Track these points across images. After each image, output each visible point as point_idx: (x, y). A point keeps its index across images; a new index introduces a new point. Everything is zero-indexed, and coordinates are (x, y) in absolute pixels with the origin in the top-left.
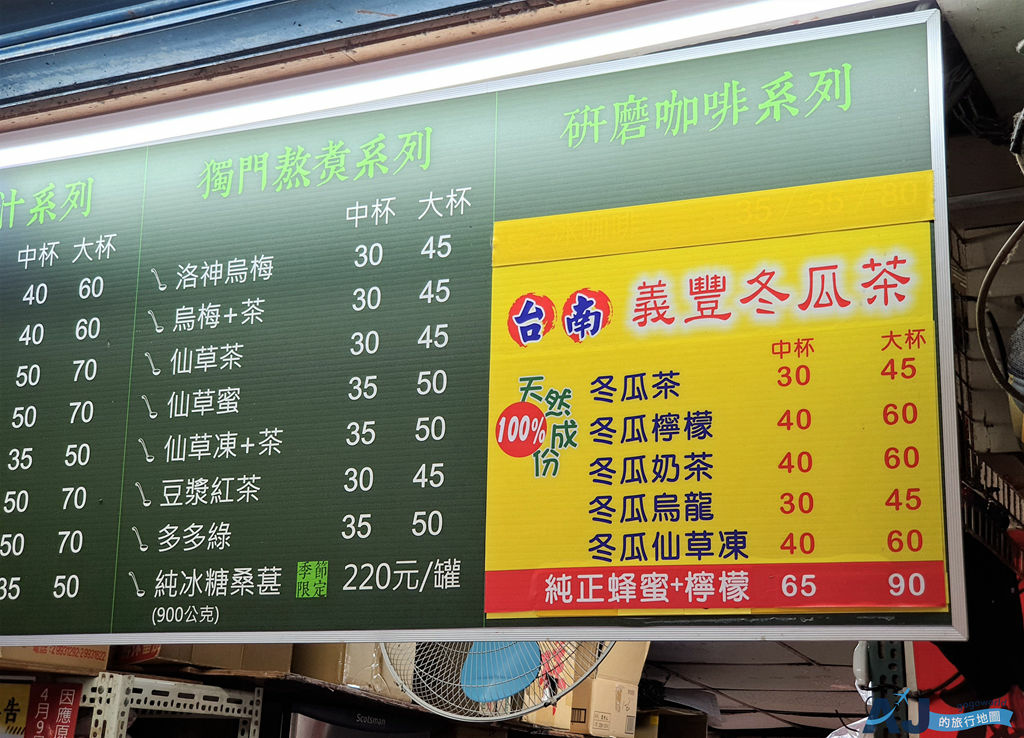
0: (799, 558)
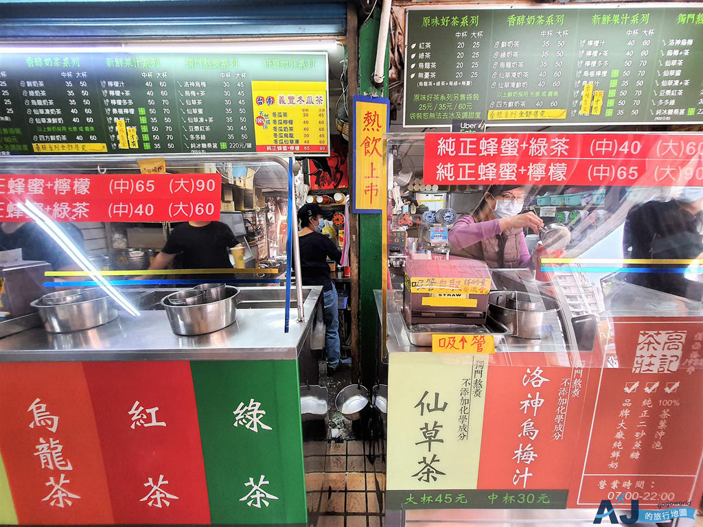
0: (307, 144)
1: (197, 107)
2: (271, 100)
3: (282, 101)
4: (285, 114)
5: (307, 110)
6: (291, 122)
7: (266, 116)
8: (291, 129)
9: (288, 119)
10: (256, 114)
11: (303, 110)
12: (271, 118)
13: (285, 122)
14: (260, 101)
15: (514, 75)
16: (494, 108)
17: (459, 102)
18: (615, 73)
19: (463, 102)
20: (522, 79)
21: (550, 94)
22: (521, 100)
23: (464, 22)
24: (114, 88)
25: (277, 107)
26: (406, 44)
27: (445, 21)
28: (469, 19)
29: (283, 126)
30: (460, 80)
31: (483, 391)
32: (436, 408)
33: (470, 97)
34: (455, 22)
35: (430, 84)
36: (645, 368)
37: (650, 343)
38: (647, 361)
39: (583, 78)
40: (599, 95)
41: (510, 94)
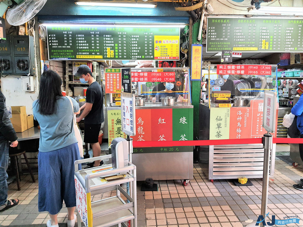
0: (172, 56)
1: (135, 44)
2: (160, 42)
3: (164, 42)
4: (165, 46)
5: (172, 45)
6: (167, 49)
7: (159, 47)
8: (167, 51)
9: (166, 48)
10: (155, 46)
11: (171, 45)
12: (160, 48)
13: (165, 49)
14: (157, 42)
15: (241, 37)
16: (235, 47)
17: (224, 45)
18: (272, 37)
19: (225, 45)
20: (243, 38)
21: (252, 43)
22: (243, 44)
23: (225, 21)
24: (108, 37)
25: (162, 44)
26: (207, 27)
27: (219, 21)
28: (226, 21)
29: (164, 50)
30: (224, 38)
31: (229, 116)
32: (220, 120)
33: (227, 43)
34: (222, 21)
35: (215, 39)
36: (260, 110)
37: (261, 105)
38: (261, 109)
39: (262, 38)
40: (267, 43)
41: (240, 43)
